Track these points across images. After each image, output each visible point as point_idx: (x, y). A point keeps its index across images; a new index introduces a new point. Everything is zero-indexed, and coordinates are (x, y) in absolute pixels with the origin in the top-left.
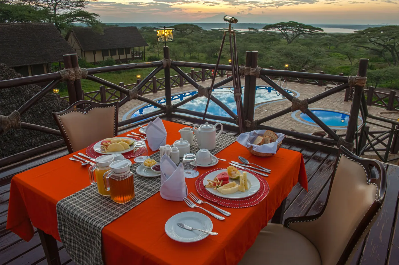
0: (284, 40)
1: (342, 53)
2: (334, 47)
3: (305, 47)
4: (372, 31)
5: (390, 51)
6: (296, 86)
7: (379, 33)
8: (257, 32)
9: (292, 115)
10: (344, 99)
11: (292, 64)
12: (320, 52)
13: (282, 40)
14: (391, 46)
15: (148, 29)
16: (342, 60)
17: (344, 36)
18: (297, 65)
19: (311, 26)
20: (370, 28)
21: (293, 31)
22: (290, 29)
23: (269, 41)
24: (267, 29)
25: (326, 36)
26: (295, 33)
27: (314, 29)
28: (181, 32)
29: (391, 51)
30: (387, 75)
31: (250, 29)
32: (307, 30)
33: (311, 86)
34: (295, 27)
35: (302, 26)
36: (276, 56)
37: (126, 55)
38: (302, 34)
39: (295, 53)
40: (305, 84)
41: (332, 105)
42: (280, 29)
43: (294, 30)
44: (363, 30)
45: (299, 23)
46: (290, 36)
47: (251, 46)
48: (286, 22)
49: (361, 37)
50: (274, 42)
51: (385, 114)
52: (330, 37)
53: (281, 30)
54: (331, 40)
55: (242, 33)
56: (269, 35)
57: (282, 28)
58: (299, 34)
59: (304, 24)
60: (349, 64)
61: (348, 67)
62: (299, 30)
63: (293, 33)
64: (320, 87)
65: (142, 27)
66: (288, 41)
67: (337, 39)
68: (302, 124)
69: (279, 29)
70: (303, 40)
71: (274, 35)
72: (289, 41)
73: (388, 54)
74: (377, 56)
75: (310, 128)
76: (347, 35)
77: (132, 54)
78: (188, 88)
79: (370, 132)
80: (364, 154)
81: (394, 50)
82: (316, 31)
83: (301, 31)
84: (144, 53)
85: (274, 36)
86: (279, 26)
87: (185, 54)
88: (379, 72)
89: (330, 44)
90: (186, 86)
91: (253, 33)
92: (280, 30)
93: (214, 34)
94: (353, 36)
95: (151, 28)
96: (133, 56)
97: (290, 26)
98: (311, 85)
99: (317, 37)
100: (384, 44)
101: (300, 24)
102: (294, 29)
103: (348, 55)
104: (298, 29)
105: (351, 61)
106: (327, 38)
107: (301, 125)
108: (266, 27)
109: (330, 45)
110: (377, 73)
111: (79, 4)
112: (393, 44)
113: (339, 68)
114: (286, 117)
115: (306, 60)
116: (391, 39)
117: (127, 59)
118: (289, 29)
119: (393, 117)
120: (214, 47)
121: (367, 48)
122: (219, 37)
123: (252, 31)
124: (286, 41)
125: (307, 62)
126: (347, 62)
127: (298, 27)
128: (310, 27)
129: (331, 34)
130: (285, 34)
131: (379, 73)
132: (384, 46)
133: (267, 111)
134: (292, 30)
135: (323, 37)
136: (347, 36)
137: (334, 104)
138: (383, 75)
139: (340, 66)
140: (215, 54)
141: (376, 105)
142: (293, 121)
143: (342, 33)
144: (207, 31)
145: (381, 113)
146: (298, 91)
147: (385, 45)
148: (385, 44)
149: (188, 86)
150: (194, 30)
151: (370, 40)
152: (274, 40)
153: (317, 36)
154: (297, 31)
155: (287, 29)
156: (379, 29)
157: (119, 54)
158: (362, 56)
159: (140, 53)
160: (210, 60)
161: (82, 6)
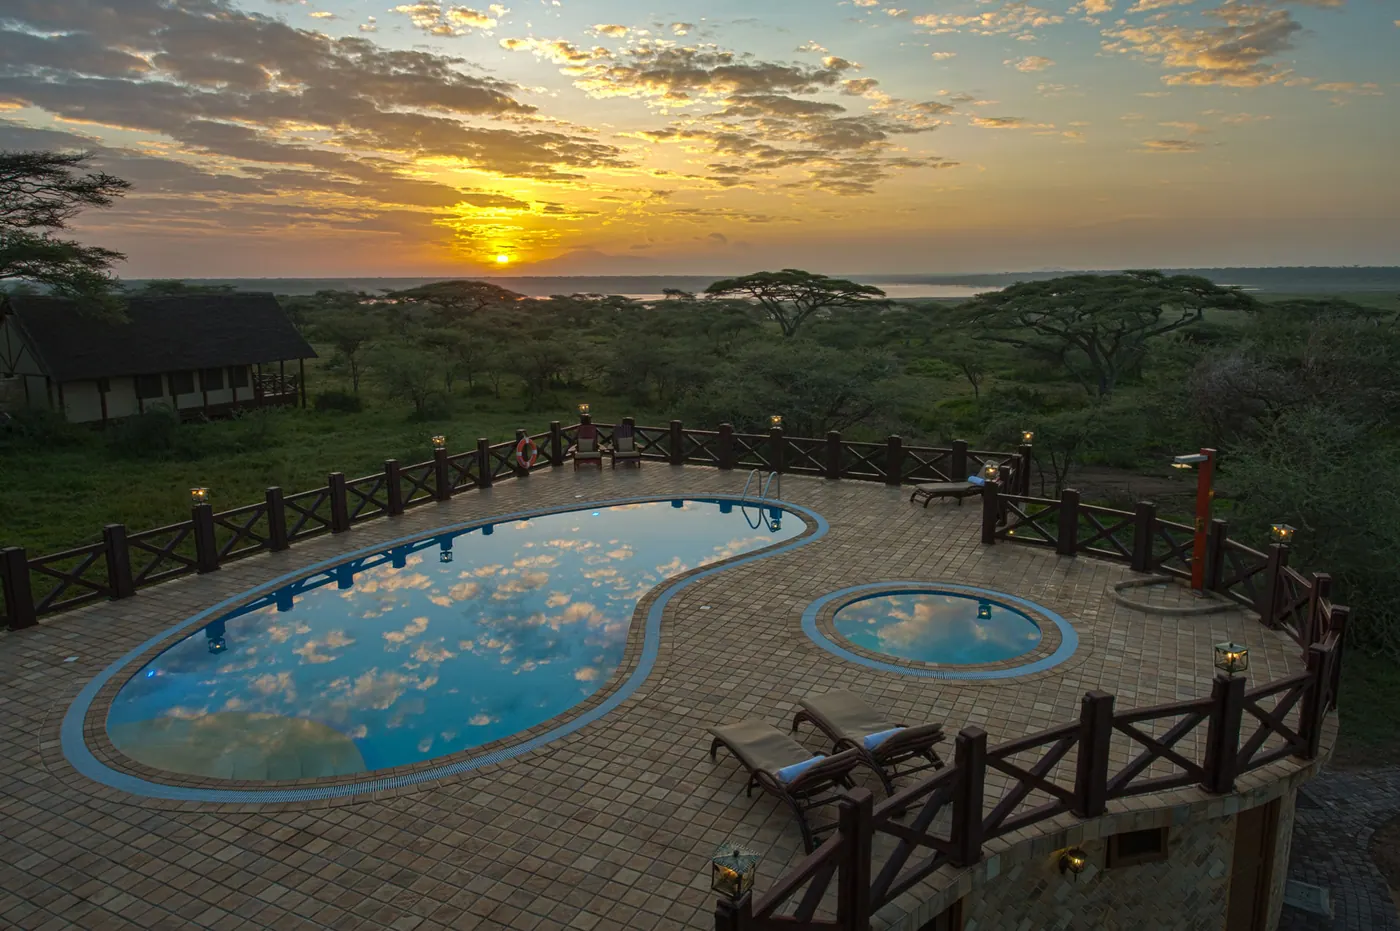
0: (771, 325)
1: (946, 359)
2: (921, 341)
3: (833, 351)
4: (1027, 293)
5: (1085, 348)
6: (814, 492)
7: (1047, 298)
8: (691, 302)
9: (803, 620)
10: (979, 534)
11: (796, 408)
12: (881, 367)
13: (767, 325)
14: (1083, 334)
15: (338, 296)
16: (949, 380)
17: (948, 311)
18: (813, 410)
19: (849, 283)
20: (1019, 285)
21: (797, 297)
22: (788, 291)
23: (729, 328)
24: (719, 292)
25: (894, 309)
26: (804, 303)
27: (858, 289)
28: (446, 306)
29: (1089, 350)
30: (1096, 430)
31: (668, 292)
32: (836, 293)
33: (864, 484)
34: (802, 286)
35: (820, 281)
36: (742, 384)
37: (231, 390)
38: (823, 304)
39: (804, 371)
40: (843, 480)
41: (942, 565)
42: (758, 291)
43: (800, 294)
44: (1001, 290)
45: (812, 272)
46: (790, 310)
47: (666, 349)
48: (773, 272)
49: (997, 311)
50: (743, 332)
51: (1131, 591)
52: (904, 310)
53: (759, 296)
54: (907, 321)
55: (645, 306)
56: (726, 310)
57: (763, 289)
58: (814, 307)
59: (826, 277)
60: (971, 393)
61: (969, 402)
62: (814, 295)
63: (796, 302)
64: (895, 491)
65: (320, 293)
66: (784, 328)
67: (926, 318)
68: (844, 664)
69: (754, 292)
70: (829, 322)
71: (740, 309)
72: (787, 328)
73: (1078, 357)
74: (1044, 363)
75: (876, 684)
76: (956, 305)
77: (255, 385)
78: (422, 519)
79: (1118, 718)
80: (1106, 810)
81: (1096, 347)
82: (864, 296)
83: (821, 296)
84: (301, 378)
85: (741, 312)
86: (753, 285)
87: (449, 381)
88: (1071, 422)
89: (907, 332)
90: (415, 513)
91: (678, 305)
92: (756, 295)
93: (558, 310)
94: (972, 310)
95: (350, 295)
96: (259, 392)
97: (786, 283)
98: (862, 482)
99: (868, 313)
100: (1066, 330)
101: (815, 278)
102: (800, 291)
103: (964, 366)
104: (812, 290)
105: (975, 383)
106: (899, 314)
107: (839, 669)
108: (715, 288)
109: (907, 336)
110: (1066, 427)
111: (41, 216)
112: (1091, 331)
113: (941, 407)
114: (783, 634)
115: (840, 392)
116: (1085, 314)
117: (235, 404)
118: (784, 291)
119: (1163, 603)
120: (545, 356)
121: (1019, 345)
122: (572, 320)
123: (675, 298)
124: (777, 325)
125: (842, 399)
126: (962, 386)
127: (809, 285)
128: (844, 285)
129: (905, 303)
130: (776, 308)
131: (1072, 425)
132: (1065, 335)
133: (708, 608)
134: (792, 294)
135: (884, 311)
136: (956, 309)
137: (949, 557)
138: (1083, 430)
139: (944, 401)
140: (555, 376)
141: (1091, 554)
142: (808, 651)
143: (939, 299)
144: (536, 301)
145: (1118, 589)
146: (819, 511)
147: (1069, 334)
148: (1069, 331)
149: (422, 511)
150: (488, 301)
151: (1023, 320)
152: (740, 325)
153: (868, 308)
154: (808, 297)
155: (780, 292)
156: (1045, 285)
157: (204, 389)
158: (1003, 365)
159: (286, 381)
160: (534, 398)
161: (52, 221)
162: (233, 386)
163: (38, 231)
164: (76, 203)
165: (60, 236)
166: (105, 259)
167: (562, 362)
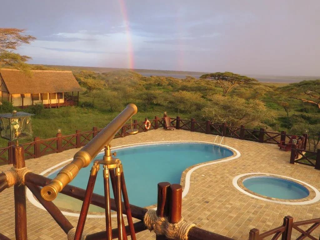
9: (233, 182)
10: (289, 160)
26: (231, 83)
34: (231, 77)
37: (58, 100)
64: (261, 145)
72: (225, 90)
77: (65, 98)
84: (78, 97)
86: (215, 76)
98: (251, 141)
104: (234, 79)
108: (203, 77)
115: (244, 113)
117: (59, 104)
123: (189, 79)
127: (233, 77)
133: (204, 176)
140: (152, 101)
151: (305, 93)
157: (50, 99)
161: (14, 48)
162: (58, 98)
163: (9, 50)
164: (21, 43)
165: (15, 52)
166: (26, 59)
167: (155, 98)
